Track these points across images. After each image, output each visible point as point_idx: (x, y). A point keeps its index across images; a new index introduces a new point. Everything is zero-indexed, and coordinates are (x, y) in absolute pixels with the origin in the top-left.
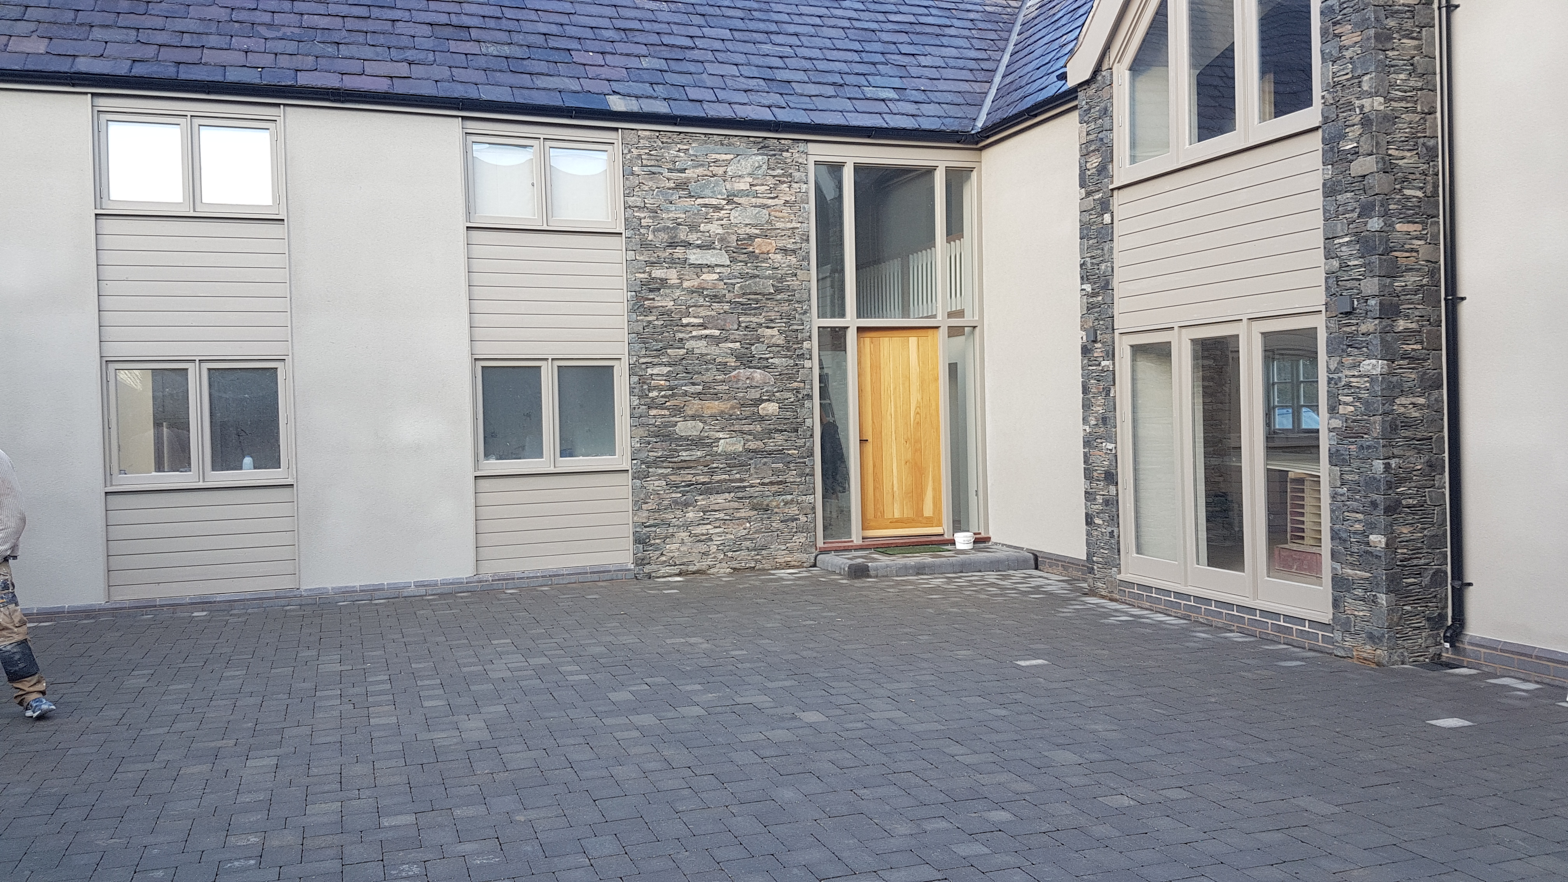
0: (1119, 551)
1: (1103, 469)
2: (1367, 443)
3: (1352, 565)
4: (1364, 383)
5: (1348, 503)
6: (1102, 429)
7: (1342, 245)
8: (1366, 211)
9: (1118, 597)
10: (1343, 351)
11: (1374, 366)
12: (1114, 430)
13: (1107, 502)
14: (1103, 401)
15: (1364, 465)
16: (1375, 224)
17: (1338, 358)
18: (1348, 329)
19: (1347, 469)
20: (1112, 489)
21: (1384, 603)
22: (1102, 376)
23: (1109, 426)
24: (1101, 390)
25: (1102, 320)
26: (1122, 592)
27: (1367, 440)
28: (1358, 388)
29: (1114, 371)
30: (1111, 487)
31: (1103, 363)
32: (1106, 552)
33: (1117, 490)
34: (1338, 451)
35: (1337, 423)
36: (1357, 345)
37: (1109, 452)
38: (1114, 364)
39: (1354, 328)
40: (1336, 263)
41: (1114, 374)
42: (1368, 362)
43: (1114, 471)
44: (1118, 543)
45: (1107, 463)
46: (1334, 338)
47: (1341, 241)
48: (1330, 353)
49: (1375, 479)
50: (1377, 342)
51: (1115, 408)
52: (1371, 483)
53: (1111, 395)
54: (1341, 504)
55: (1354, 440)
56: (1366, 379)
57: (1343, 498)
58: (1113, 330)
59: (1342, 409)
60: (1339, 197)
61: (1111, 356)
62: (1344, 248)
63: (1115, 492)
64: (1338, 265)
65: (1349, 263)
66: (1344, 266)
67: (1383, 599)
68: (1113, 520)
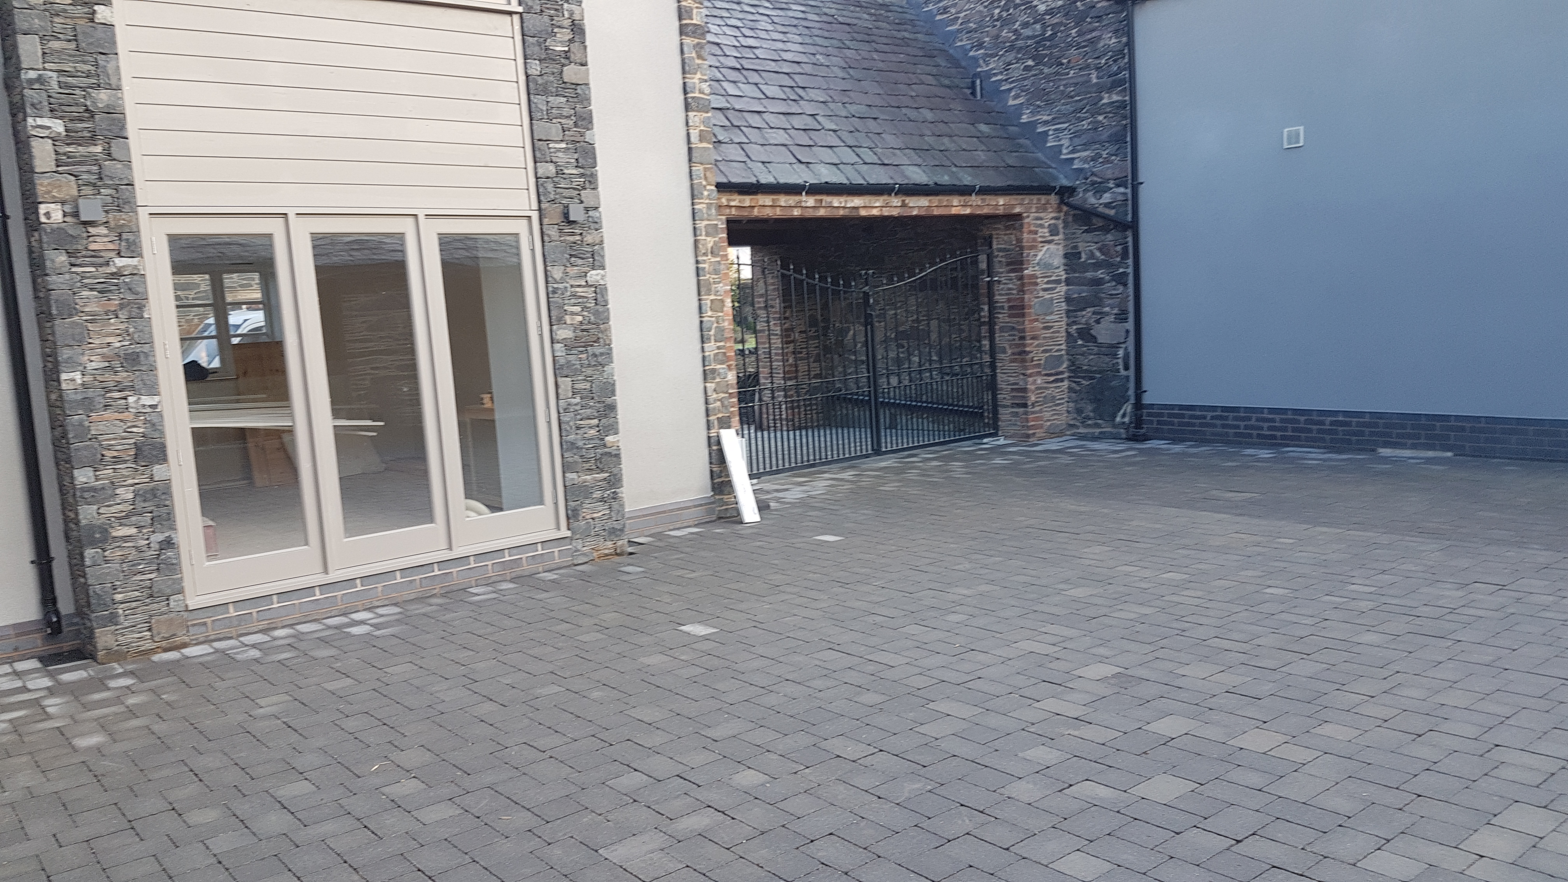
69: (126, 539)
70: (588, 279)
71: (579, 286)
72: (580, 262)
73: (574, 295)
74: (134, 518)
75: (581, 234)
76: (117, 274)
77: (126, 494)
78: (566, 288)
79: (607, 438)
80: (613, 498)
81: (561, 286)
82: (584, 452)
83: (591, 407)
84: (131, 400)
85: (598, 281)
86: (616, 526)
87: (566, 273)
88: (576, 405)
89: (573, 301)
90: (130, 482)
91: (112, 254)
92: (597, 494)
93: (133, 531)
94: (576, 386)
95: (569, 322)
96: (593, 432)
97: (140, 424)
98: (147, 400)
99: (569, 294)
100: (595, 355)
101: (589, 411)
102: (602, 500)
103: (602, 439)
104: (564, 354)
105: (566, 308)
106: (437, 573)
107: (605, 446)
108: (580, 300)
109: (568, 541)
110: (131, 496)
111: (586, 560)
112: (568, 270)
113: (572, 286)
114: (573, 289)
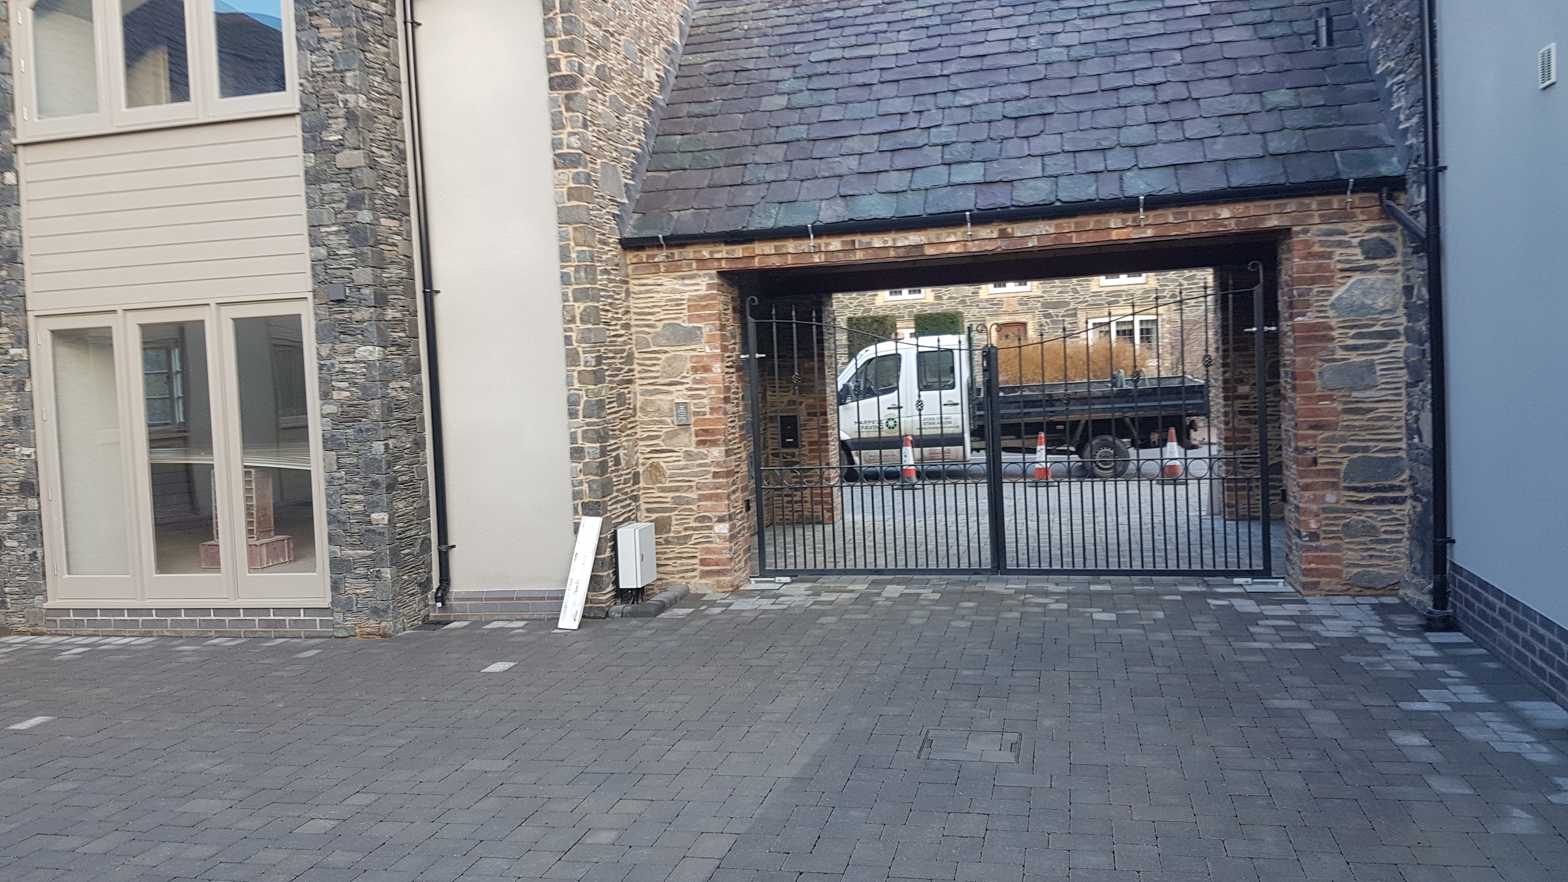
0: (44, 575)
1: (17, 479)
2: (366, 426)
3: (353, 546)
4: (360, 369)
5: (346, 486)
6: (13, 431)
7: (329, 233)
8: (355, 202)
9: (45, 629)
10: (335, 337)
11: (370, 352)
12: (32, 431)
13: (24, 519)
14: (14, 397)
15: (363, 448)
16: (365, 216)
17: (330, 345)
18: (340, 317)
19: (344, 453)
20: (32, 503)
21: (389, 576)
22: (11, 367)
23: (24, 428)
24: (10, 384)
25: (8, 299)
26: (50, 624)
27: (365, 423)
28: (353, 373)
29: (29, 360)
30: (30, 499)
31: (12, 351)
32: (25, 578)
33: (39, 503)
34: (333, 436)
35: (331, 409)
36: (350, 332)
37: (26, 458)
38: (28, 353)
39: (346, 315)
40: (323, 251)
41: (29, 364)
42: (363, 348)
43: (34, 481)
44: (43, 565)
45: (23, 472)
46: (325, 325)
47: (328, 229)
48: (320, 340)
49: (376, 459)
50: (373, 329)
51: (32, 406)
52: (372, 464)
53: (26, 390)
54: (338, 488)
55: (350, 424)
56: (363, 365)
57: (341, 482)
58: (26, 311)
59: (336, 395)
60: (323, 186)
61: (24, 343)
62: (332, 237)
63: (37, 505)
64: (326, 253)
65: (338, 252)
66: (332, 254)
67: (387, 573)
68: (34, 539)
69: (12, 548)
70: (356, 355)
71: (348, 362)
72: (350, 338)
73: (343, 372)
74: (16, 535)
75: (350, 312)
76: (12, 361)
77: (12, 516)
78: (333, 364)
79: (373, 515)
80: (377, 577)
81: (328, 362)
82: (348, 527)
83: (355, 482)
84: (17, 449)
85: (365, 357)
86: (380, 606)
87: (333, 349)
88: (339, 479)
89: (341, 377)
90: (15, 508)
91: (9, 346)
92: (362, 571)
93: (15, 544)
94: (342, 460)
95: (335, 397)
96: (358, 507)
97: (21, 467)
98: (27, 451)
99: (337, 369)
100: (361, 431)
101: (354, 487)
102: (366, 577)
103: (369, 516)
104: (330, 428)
105: (333, 383)
106: (212, 617)
107: (370, 523)
108: (348, 376)
109: (326, 612)
110: (15, 519)
111: (345, 634)
112: (336, 347)
113: (340, 362)
114: (341, 366)
